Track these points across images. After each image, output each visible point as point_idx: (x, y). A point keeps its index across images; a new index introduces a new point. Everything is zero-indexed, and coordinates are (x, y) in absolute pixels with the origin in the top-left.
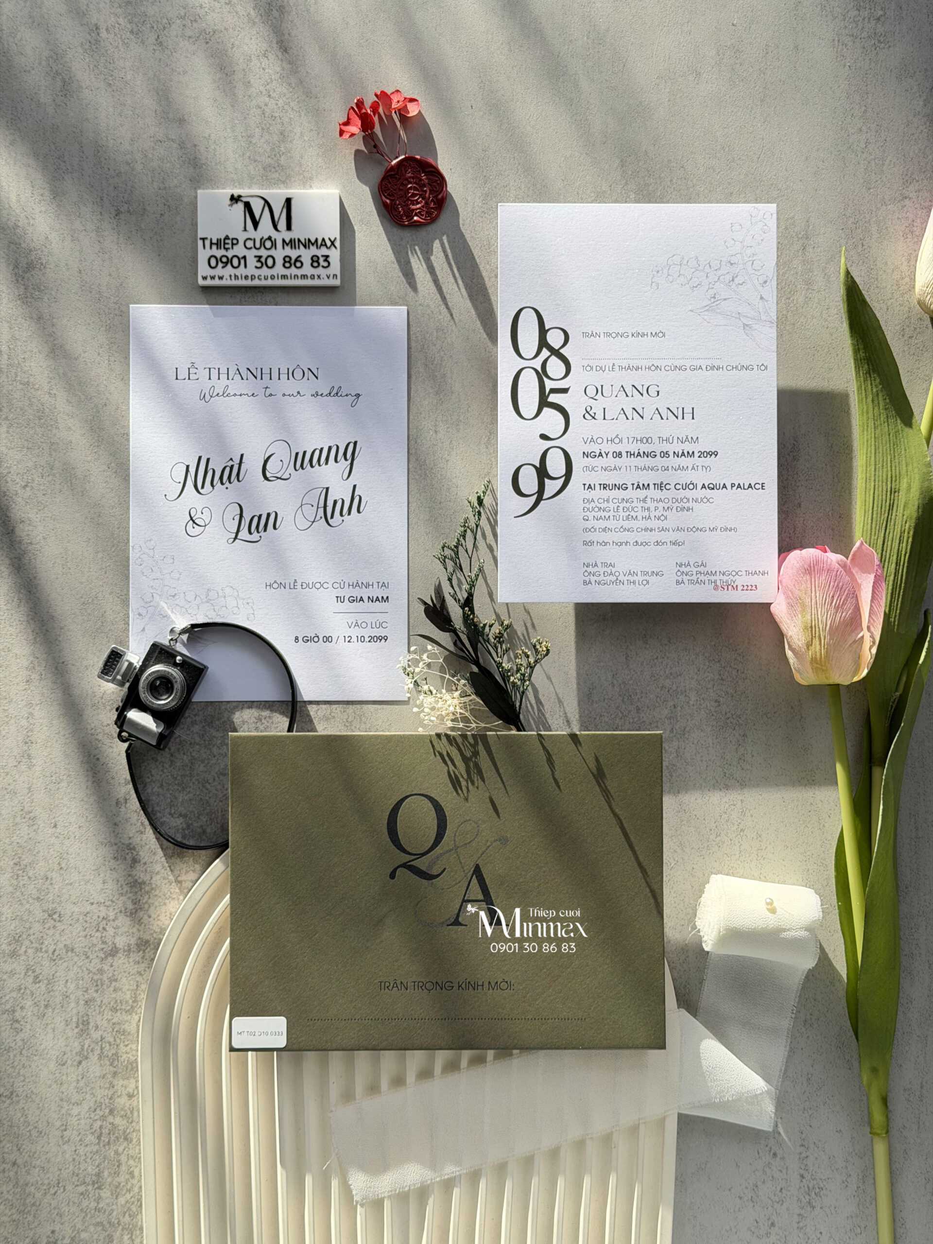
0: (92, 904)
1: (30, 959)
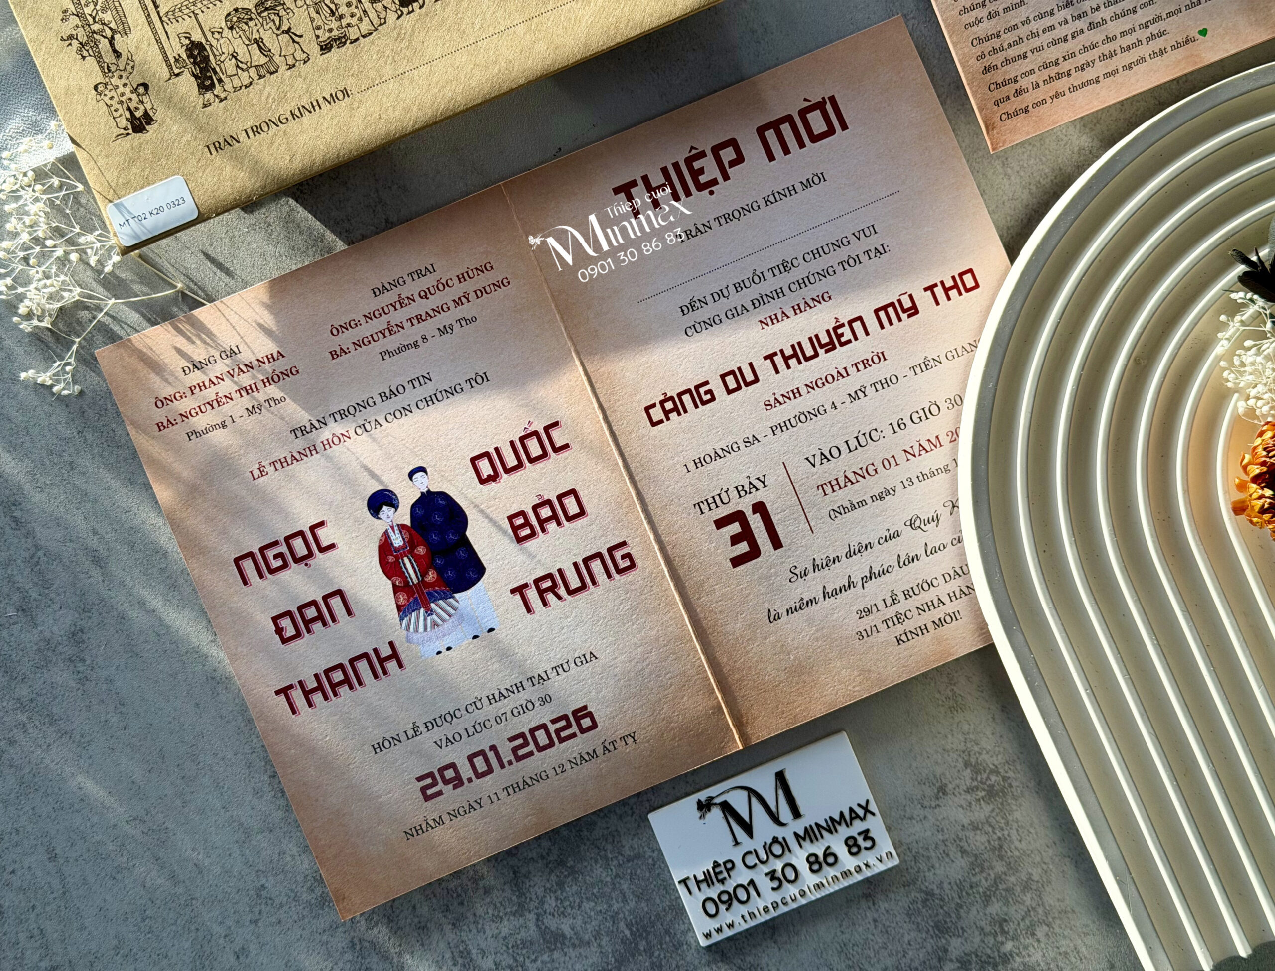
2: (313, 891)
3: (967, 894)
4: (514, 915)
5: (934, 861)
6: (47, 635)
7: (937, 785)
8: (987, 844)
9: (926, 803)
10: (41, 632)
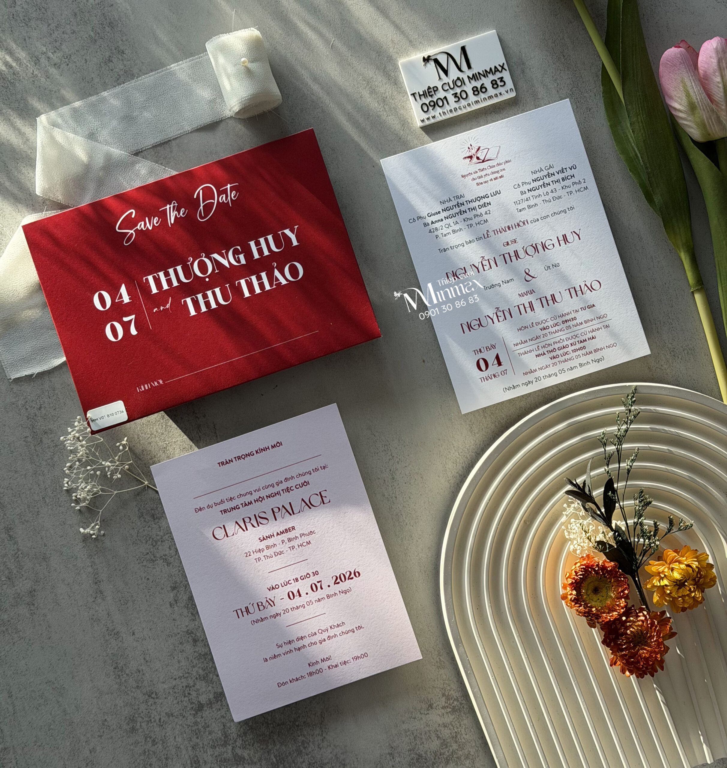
0: (176, 679)
2: (128, 724)
3: (439, 758)
4: (222, 746)
5: (424, 740)
6: (19, 591)
7: (429, 703)
8: (450, 735)
9: (422, 712)
10: (16, 589)
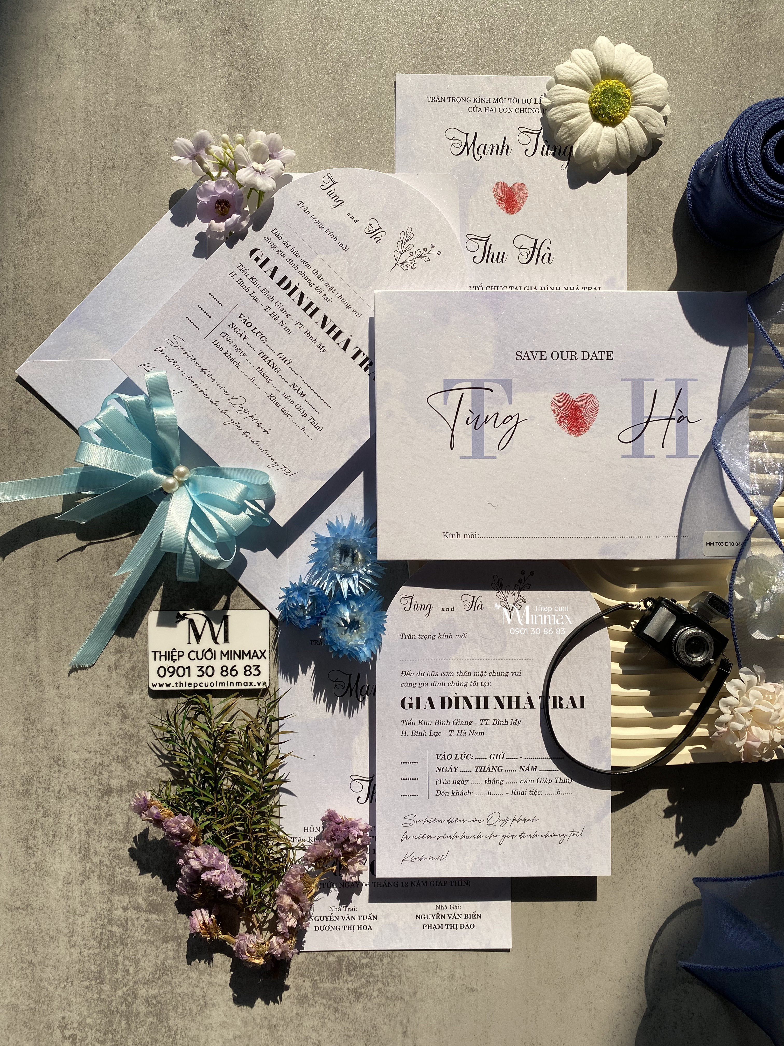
1: (40, 797)
